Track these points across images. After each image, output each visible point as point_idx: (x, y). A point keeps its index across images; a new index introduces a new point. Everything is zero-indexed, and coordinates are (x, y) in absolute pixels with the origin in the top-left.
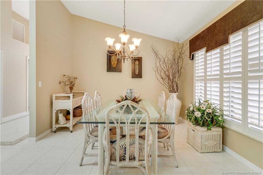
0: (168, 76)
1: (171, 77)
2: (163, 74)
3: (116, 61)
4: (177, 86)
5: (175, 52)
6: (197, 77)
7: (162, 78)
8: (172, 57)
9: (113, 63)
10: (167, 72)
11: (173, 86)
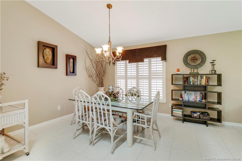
3: (50, 55)
6: (118, 76)
9: (47, 57)
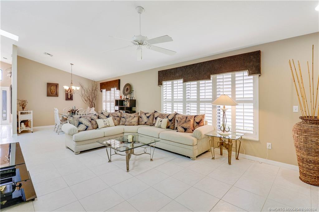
0: (90, 99)
1: (91, 100)
2: (86, 99)
4: (94, 104)
5: (93, 87)
7: (86, 100)
8: (91, 89)
10: (89, 97)
11: (92, 105)
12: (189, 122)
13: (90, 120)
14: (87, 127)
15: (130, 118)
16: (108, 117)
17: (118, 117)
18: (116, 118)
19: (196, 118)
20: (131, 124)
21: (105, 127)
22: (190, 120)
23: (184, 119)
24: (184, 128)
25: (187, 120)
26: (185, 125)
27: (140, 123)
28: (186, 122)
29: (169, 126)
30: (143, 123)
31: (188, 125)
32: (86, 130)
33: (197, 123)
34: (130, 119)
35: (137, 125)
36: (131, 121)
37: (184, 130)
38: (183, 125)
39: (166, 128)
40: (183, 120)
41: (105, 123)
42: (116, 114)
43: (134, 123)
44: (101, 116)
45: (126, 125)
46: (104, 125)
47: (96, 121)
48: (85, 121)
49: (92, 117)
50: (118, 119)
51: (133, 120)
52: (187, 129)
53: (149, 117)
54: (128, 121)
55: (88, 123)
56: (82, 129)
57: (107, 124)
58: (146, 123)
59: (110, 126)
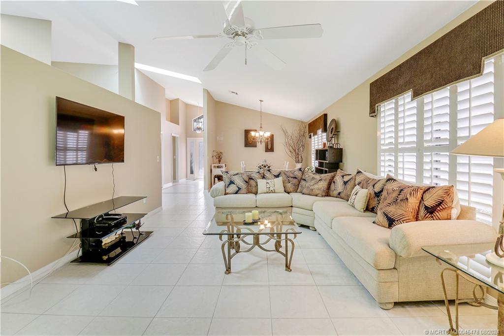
12: (403, 204)
13: (247, 179)
14: (239, 189)
15: (313, 182)
16: (277, 176)
17: (295, 178)
18: (290, 179)
19: (426, 196)
20: (311, 194)
21: (267, 193)
22: (407, 199)
23: (395, 195)
24: (387, 216)
25: (401, 197)
26: (393, 211)
27: (331, 194)
28: (395, 201)
29: (373, 208)
30: (335, 193)
31: (400, 212)
32: (236, 193)
33: (426, 208)
34: (312, 184)
35: (322, 196)
36: (312, 187)
37: (386, 223)
38: (387, 208)
39: (362, 210)
40: (391, 196)
41: (268, 186)
42: (293, 174)
43: (318, 192)
44: (268, 175)
45: (303, 194)
46: (265, 190)
47: (257, 182)
48: (239, 181)
49: (252, 175)
50: (295, 181)
51: (317, 187)
52: (394, 221)
53: (347, 182)
54: (308, 187)
55: (242, 184)
56: (231, 191)
57: (271, 189)
58: (339, 194)
59: (276, 191)
